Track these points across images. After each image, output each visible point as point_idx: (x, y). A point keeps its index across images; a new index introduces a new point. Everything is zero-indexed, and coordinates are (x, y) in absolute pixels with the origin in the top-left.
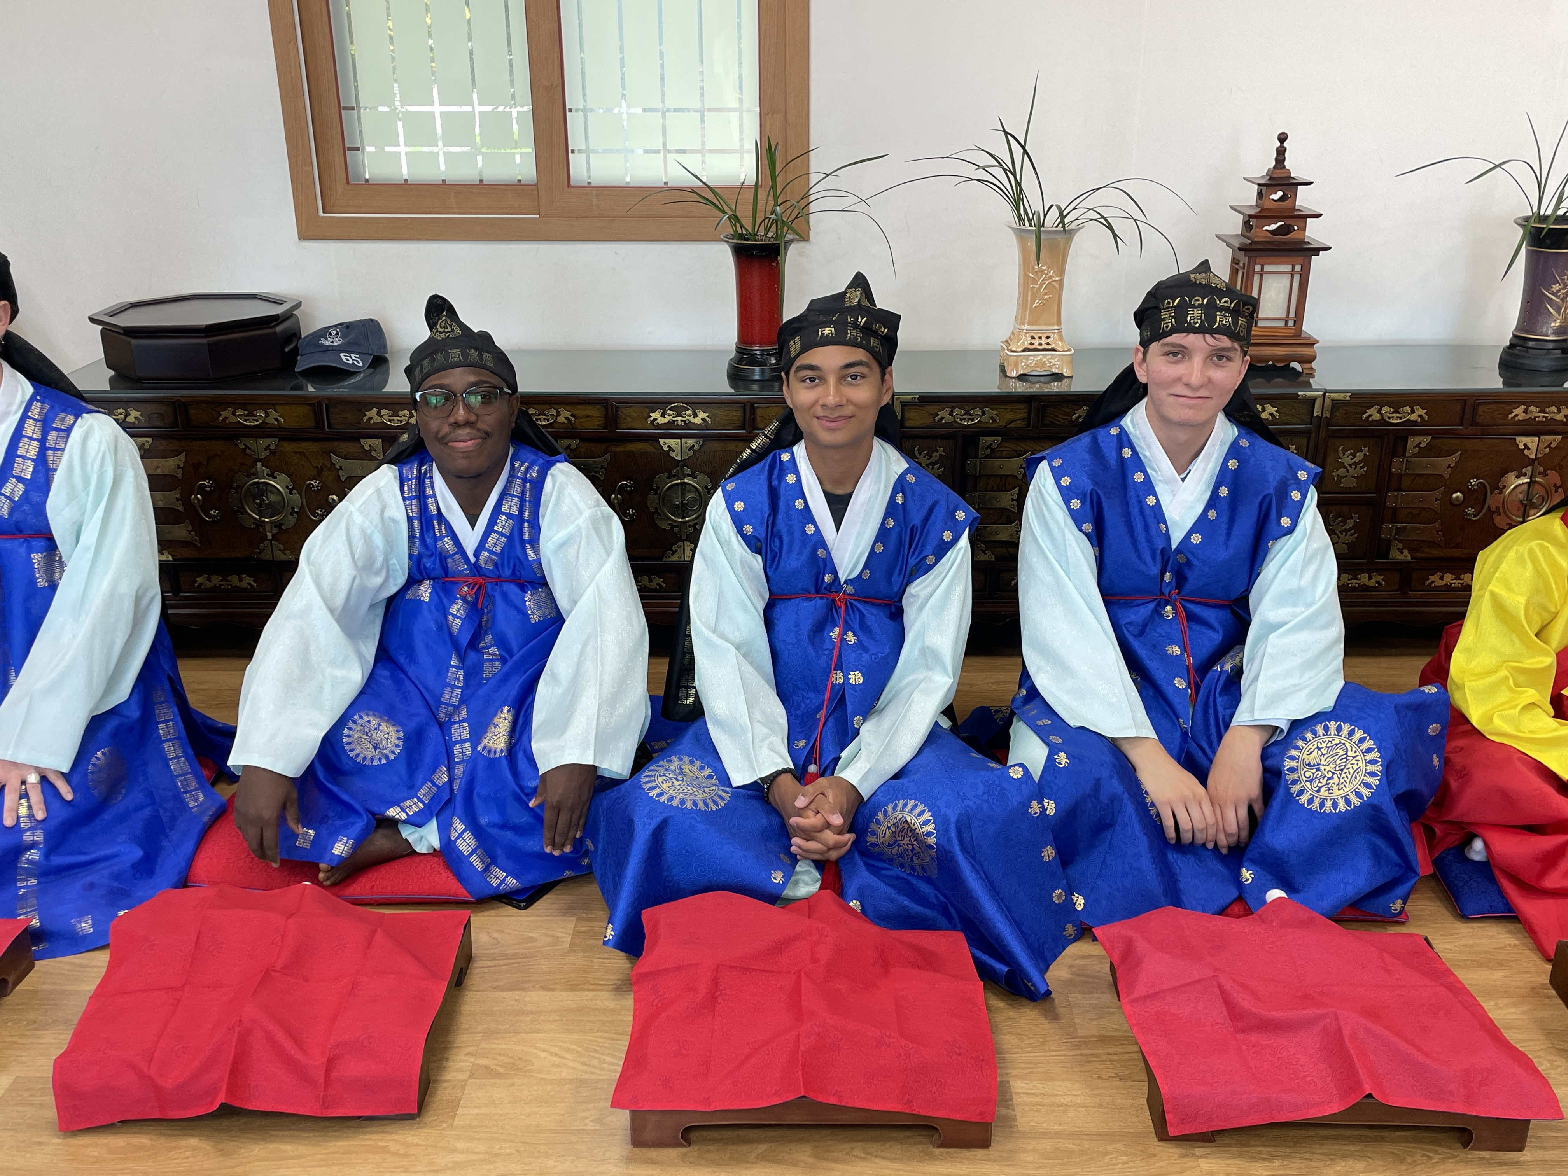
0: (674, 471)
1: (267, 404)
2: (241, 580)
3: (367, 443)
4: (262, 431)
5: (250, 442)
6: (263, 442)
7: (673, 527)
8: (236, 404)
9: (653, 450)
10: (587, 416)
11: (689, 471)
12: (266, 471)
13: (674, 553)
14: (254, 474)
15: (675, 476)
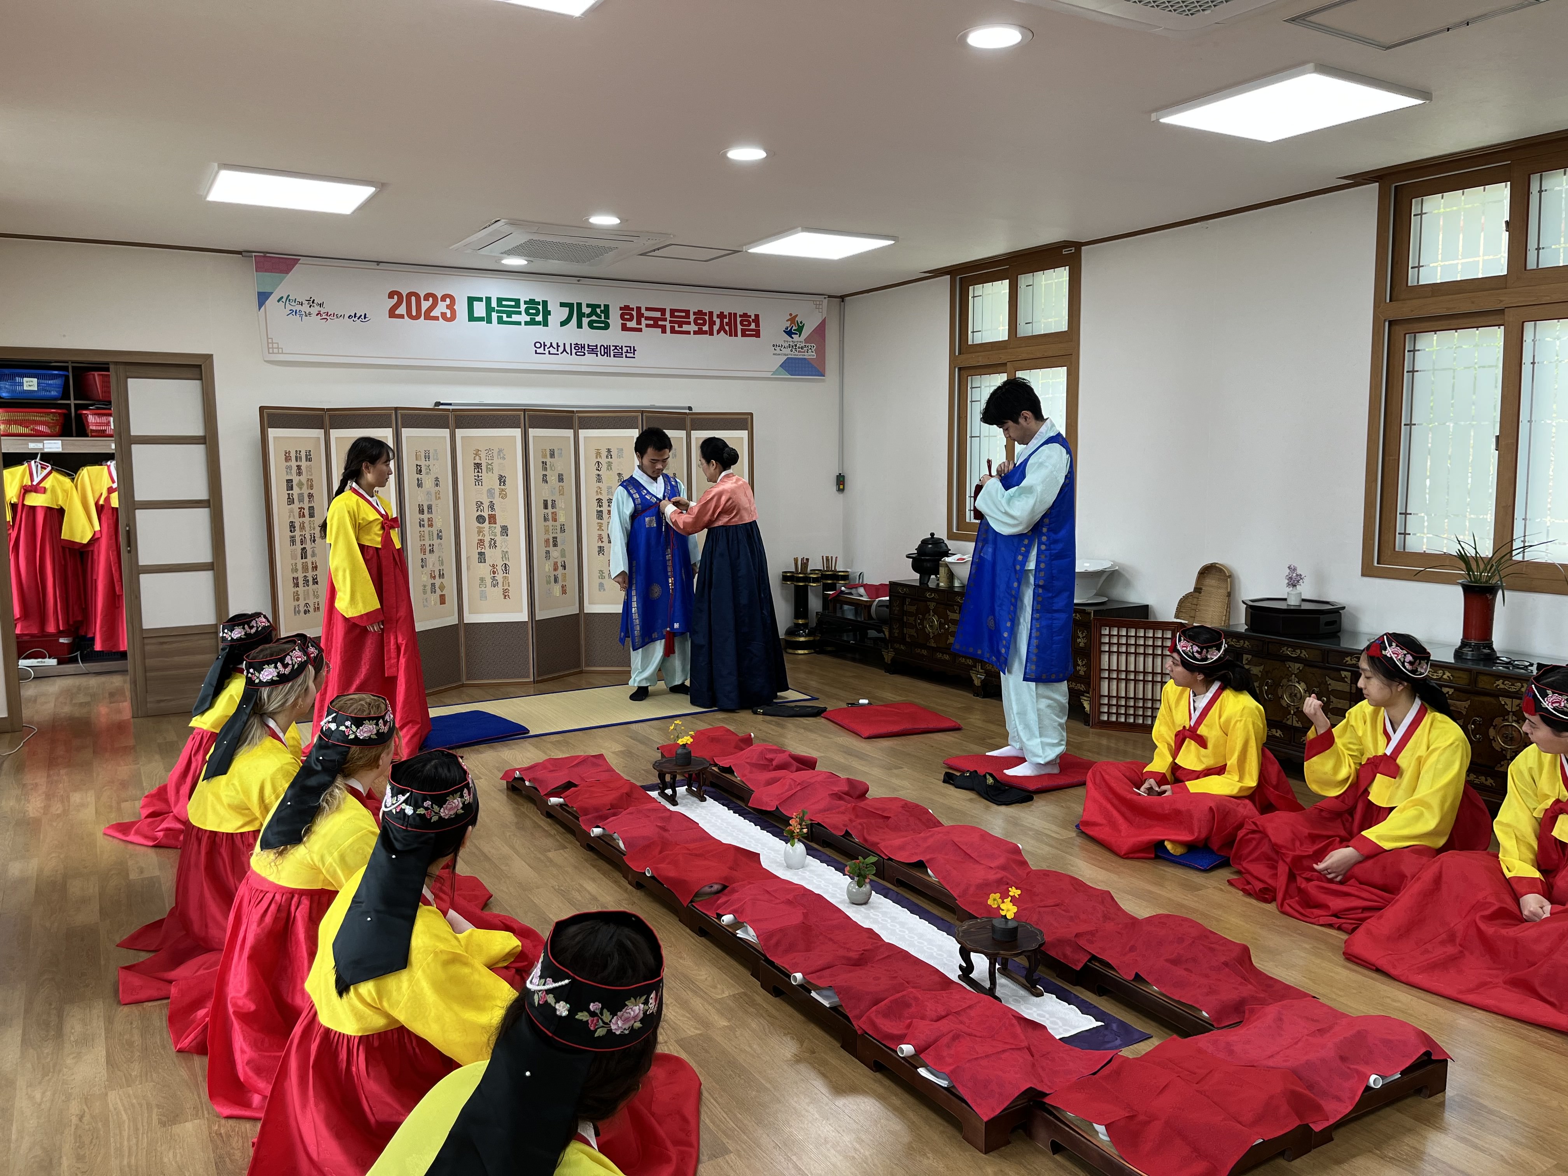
0: (1506, 717)
1: (1302, 647)
2: (1277, 732)
3: (1343, 674)
4: (1297, 660)
5: (1291, 664)
6: (1297, 665)
7: (1503, 750)
8: (1289, 645)
9: (1495, 702)
10: (1460, 677)
11: (1514, 718)
12: (1297, 680)
13: (1502, 766)
14: (1291, 681)
15: (1507, 720)
